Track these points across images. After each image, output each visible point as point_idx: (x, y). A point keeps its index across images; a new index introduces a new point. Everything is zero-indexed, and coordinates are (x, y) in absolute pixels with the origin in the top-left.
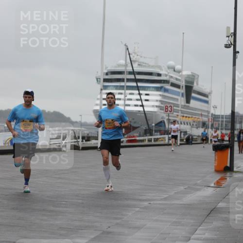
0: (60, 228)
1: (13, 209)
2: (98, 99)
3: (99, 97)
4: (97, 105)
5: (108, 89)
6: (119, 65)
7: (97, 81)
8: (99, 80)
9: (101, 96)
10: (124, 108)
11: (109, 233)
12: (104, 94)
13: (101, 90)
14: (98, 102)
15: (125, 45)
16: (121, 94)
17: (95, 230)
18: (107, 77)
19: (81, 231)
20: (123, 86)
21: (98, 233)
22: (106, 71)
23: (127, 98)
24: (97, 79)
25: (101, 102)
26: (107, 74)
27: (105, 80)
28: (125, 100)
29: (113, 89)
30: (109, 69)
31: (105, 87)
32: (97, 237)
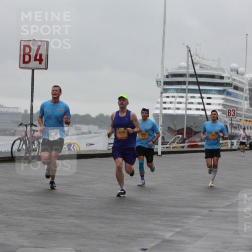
0: (119, 236)
1: (71, 216)
2: (158, 103)
3: (159, 100)
4: (157, 108)
5: (168, 93)
6: (180, 68)
7: (158, 84)
8: (159, 82)
9: (161, 99)
10: (186, 112)
11: (169, 241)
12: (164, 97)
13: (162, 93)
14: (158, 106)
15: (187, 47)
16: (183, 97)
17: (155, 238)
18: (168, 80)
19: (140, 239)
20: (185, 89)
21: (158, 241)
22: (166, 74)
23: (188, 101)
24: (157, 82)
25: (161, 106)
26: (167, 77)
27: (166, 83)
28: (186, 104)
29: (174, 93)
30: (169, 71)
31: (166, 91)
32: (157, 245)
